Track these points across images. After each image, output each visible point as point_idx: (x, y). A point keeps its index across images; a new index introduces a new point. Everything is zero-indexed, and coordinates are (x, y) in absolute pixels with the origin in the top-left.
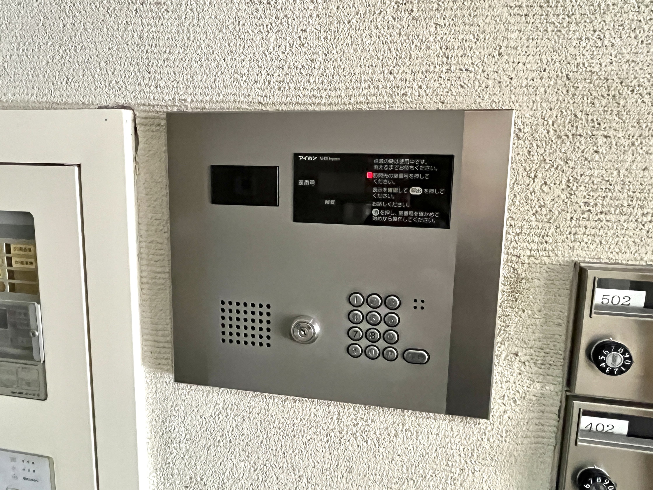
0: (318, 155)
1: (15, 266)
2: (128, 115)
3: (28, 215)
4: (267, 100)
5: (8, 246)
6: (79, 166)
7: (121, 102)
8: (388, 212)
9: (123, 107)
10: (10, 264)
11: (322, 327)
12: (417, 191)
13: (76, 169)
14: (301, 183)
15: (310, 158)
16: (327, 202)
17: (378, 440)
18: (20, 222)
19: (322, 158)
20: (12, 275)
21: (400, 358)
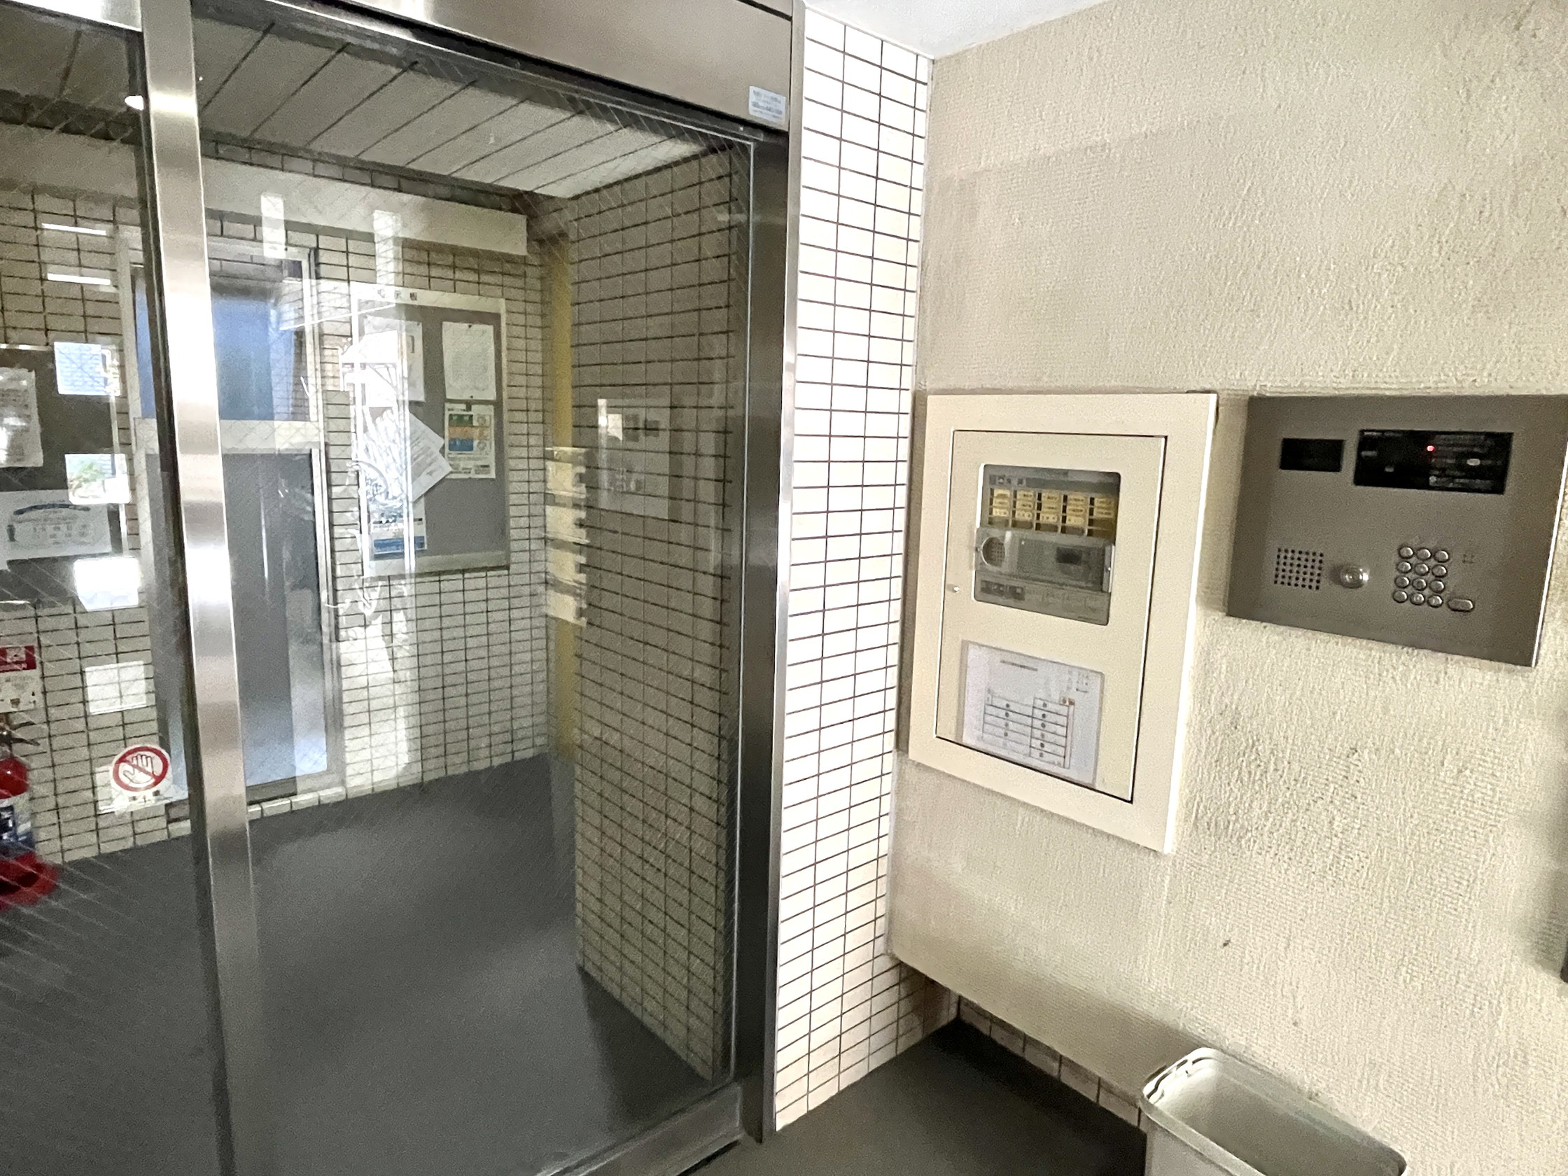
0: (1383, 432)
1: (1096, 515)
2: (1213, 397)
3: (1117, 476)
4: (1340, 386)
5: (1092, 500)
6: (1166, 438)
7: (1208, 387)
8: (1444, 479)
9: (1208, 392)
10: (1091, 513)
11: (1370, 575)
12: (1474, 462)
13: (1163, 439)
14: (1364, 453)
15: (1375, 434)
16: (1387, 470)
17: (1418, 685)
18: (1110, 480)
19: (1386, 434)
20: (1091, 522)
21: (1444, 606)
